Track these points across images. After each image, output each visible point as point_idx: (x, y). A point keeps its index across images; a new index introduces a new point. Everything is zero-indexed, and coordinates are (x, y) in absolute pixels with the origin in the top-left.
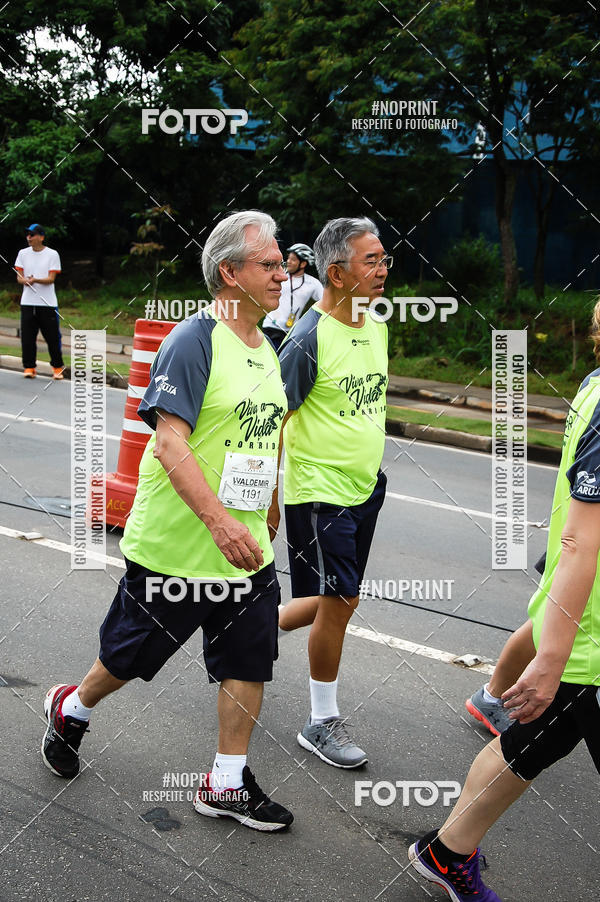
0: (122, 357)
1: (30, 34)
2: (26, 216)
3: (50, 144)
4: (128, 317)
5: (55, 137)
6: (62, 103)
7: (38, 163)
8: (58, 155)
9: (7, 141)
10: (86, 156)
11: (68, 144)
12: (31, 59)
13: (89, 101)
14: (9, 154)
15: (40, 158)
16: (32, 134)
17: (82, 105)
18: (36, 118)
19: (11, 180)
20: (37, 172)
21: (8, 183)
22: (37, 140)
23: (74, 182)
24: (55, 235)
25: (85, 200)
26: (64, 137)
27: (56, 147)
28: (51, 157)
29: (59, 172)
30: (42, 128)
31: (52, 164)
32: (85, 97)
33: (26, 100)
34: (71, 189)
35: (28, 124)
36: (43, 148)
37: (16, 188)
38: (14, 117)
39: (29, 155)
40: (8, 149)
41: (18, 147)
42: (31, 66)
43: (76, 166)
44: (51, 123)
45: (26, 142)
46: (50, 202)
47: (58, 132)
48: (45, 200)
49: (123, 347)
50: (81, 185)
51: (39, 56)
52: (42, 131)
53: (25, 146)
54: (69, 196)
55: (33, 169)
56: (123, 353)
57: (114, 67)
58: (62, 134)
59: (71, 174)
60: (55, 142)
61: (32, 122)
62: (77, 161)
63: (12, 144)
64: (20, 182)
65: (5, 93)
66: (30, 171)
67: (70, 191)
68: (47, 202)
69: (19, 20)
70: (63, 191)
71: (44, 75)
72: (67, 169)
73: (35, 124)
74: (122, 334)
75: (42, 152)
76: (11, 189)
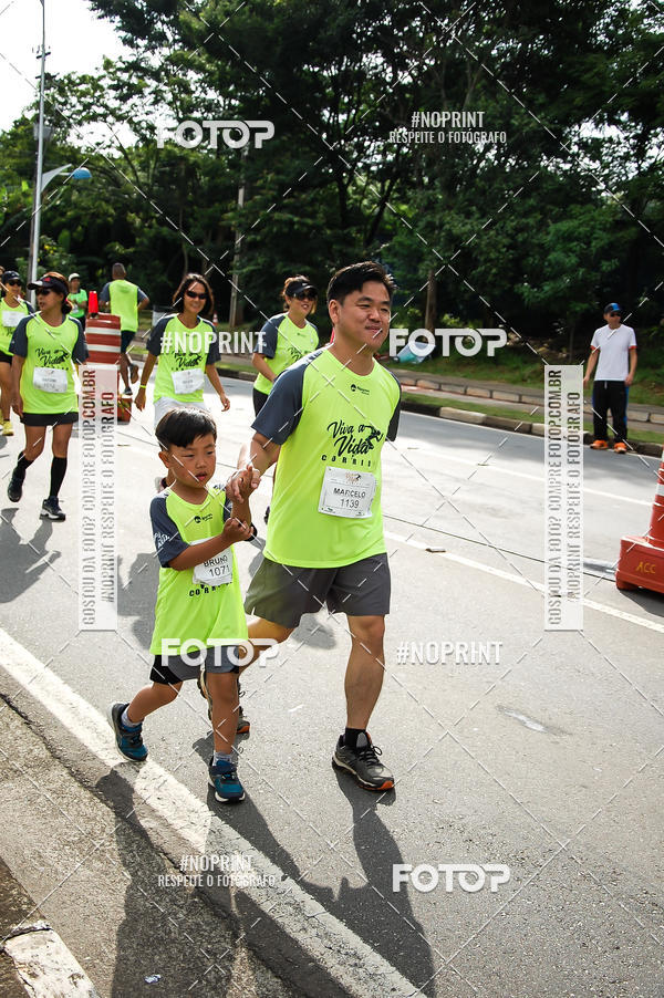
0: (647, 425)
1: (576, 128)
2: (560, 294)
3: (588, 225)
4: (655, 387)
5: (593, 219)
6: (602, 186)
7: (575, 243)
8: (595, 235)
9: (548, 226)
10: (619, 235)
11: (605, 224)
12: (575, 149)
13: (627, 182)
14: (549, 238)
15: (577, 239)
16: (571, 217)
17: (620, 186)
18: (578, 202)
19: (549, 261)
20: (574, 252)
21: (546, 264)
22: (576, 222)
23: (608, 259)
24: (587, 310)
25: (618, 277)
26: (602, 218)
27: (593, 228)
28: (588, 237)
29: (594, 249)
30: (582, 211)
31: (588, 244)
32: (624, 178)
33: (568, 188)
34: (606, 266)
35: (568, 209)
36: (581, 229)
37: (553, 268)
38: (554, 203)
39: (568, 237)
40: (548, 234)
41: (558, 231)
42: (573, 155)
43: (611, 245)
44: (590, 206)
45: (564, 226)
46: (584, 280)
47: (596, 214)
48: (580, 277)
49: (650, 415)
50: (615, 262)
51: (583, 145)
52: (581, 214)
53: (564, 229)
54: (604, 272)
55: (571, 250)
56: (648, 421)
57: (655, 148)
58: (600, 215)
59: (606, 253)
60: (592, 223)
61: (572, 206)
62: (612, 239)
63: (552, 228)
64: (558, 263)
65: (550, 183)
66: (568, 251)
67: (604, 268)
68: (582, 280)
69: (568, 115)
70: (596, 268)
71: (586, 163)
72: (602, 248)
73: (575, 209)
74: (648, 403)
75: (580, 233)
76: (549, 269)
